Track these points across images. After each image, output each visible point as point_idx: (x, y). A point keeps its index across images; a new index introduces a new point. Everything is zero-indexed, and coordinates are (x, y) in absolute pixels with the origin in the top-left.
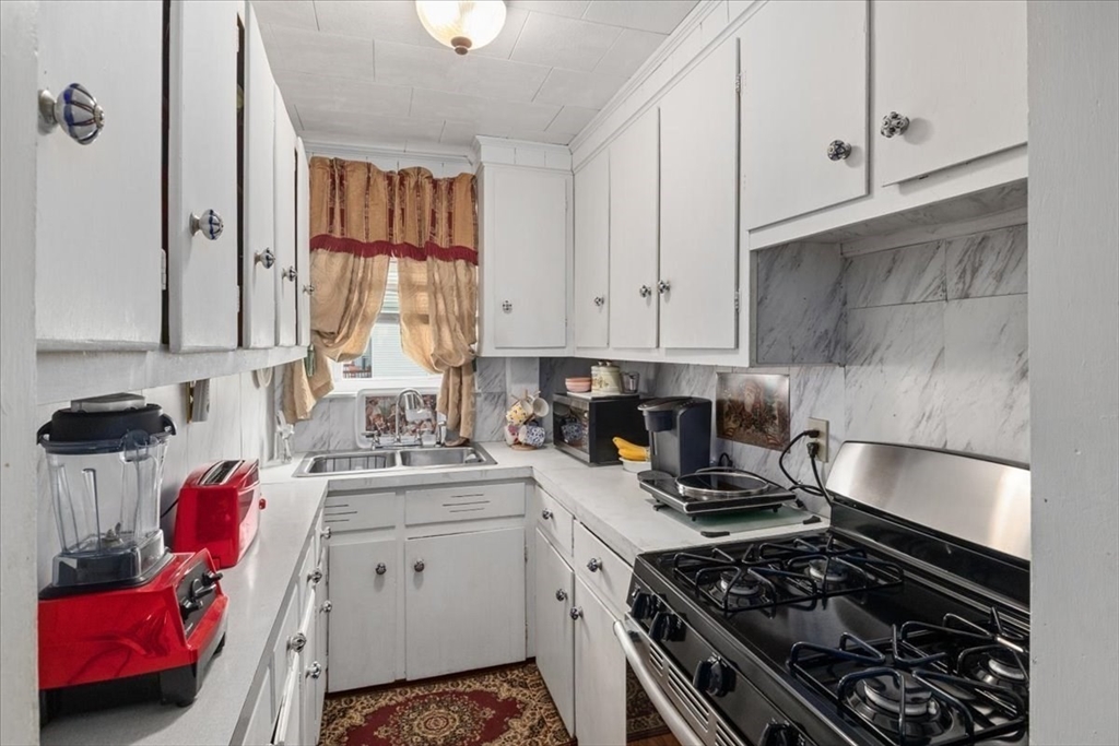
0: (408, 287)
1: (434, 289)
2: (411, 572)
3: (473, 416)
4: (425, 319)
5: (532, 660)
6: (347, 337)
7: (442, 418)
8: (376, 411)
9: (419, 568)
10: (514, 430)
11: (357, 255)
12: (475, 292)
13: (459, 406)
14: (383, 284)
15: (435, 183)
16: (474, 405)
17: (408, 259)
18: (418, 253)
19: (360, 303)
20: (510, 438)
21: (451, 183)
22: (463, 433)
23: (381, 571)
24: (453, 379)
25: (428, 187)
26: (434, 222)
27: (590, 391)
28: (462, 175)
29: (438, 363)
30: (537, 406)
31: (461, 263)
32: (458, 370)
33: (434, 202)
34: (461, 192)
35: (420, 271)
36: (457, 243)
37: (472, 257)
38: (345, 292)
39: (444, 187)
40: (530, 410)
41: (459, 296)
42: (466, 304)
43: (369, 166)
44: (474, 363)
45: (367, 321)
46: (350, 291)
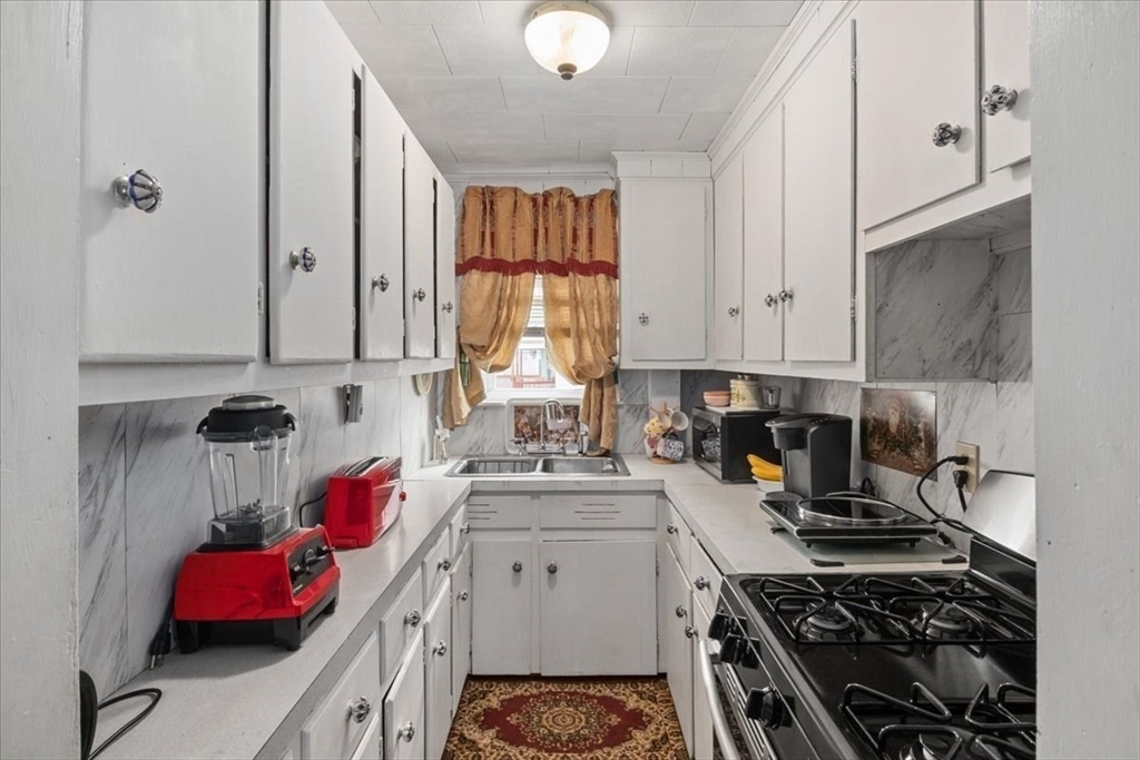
0: (552, 302)
1: (576, 303)
2: (545, 574)
3: (615, 428)
4: (567, 333)
5: (663, 676)
6: (496, 350)
7: (584, 428)
8: (524, 420)
9: (552, 570)
10: (653, 443)
11: (505, 274)
12: (614, 305)
13: (600, 417)
14: (528, 301)
15: (576, 201)
16: (615, 416)
17: (552, 276)
18: (559, 269)
19: (508, 318)
20: (649, 451)
21: (592, 200)
22: (603, 444)
23: (517, 569)
24: (595, 391)
25: (570, 205)
26: (575, 239)
27: (729, 405)
28: (603, 191)
29: (579, 375)
30: (676, 418)
31: (602, 277)
32: (600, 382)
33: (575, 220)
34: (601, 208)
35: (563, 287)
36: (598, 258)
37: (612, 271)
38: (495, 308)
39: (585, 203)
40: (668, 423)
41: (599, 309)
42: (607, 317)
43: (515, 190)
44: (615, 375)
45: (515, 336)
46: (499, 307)
